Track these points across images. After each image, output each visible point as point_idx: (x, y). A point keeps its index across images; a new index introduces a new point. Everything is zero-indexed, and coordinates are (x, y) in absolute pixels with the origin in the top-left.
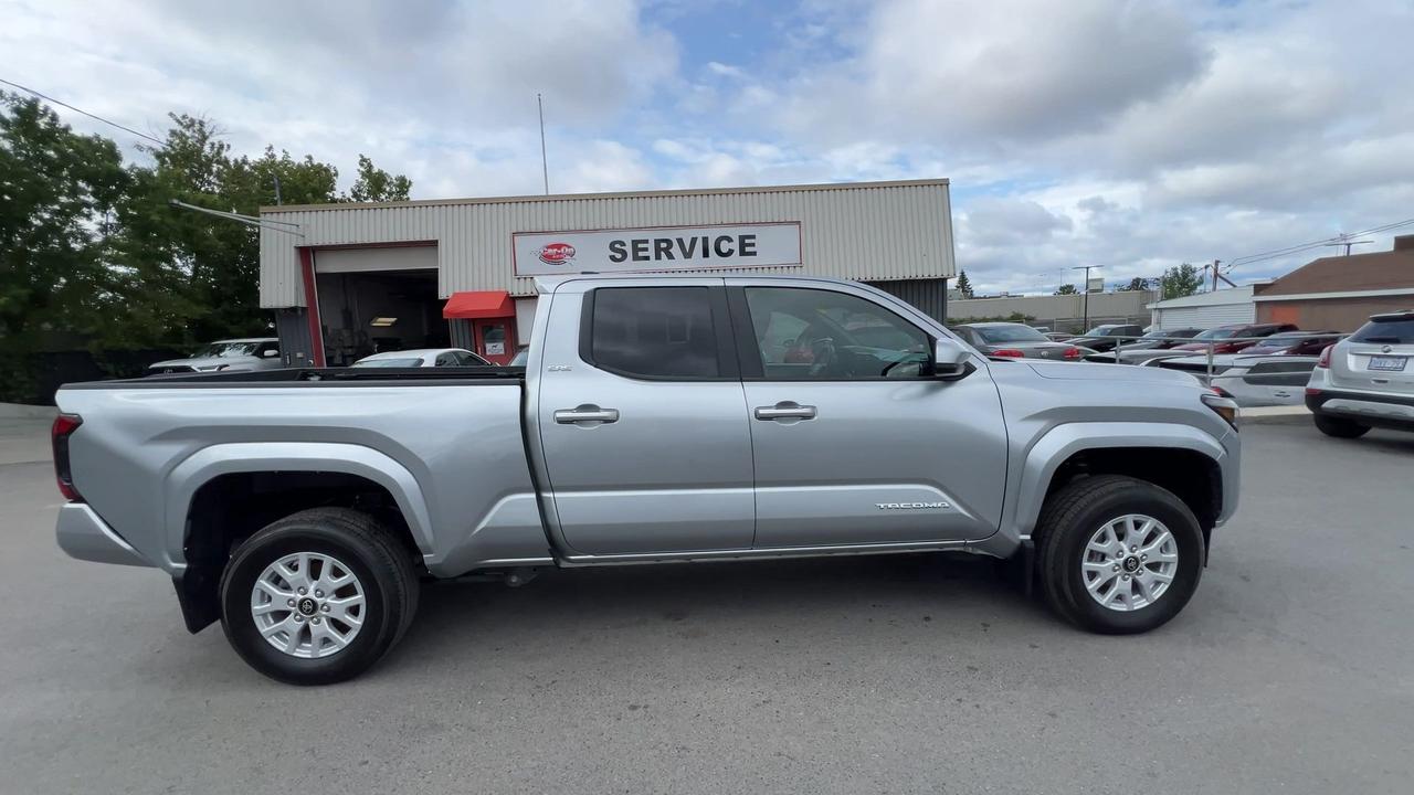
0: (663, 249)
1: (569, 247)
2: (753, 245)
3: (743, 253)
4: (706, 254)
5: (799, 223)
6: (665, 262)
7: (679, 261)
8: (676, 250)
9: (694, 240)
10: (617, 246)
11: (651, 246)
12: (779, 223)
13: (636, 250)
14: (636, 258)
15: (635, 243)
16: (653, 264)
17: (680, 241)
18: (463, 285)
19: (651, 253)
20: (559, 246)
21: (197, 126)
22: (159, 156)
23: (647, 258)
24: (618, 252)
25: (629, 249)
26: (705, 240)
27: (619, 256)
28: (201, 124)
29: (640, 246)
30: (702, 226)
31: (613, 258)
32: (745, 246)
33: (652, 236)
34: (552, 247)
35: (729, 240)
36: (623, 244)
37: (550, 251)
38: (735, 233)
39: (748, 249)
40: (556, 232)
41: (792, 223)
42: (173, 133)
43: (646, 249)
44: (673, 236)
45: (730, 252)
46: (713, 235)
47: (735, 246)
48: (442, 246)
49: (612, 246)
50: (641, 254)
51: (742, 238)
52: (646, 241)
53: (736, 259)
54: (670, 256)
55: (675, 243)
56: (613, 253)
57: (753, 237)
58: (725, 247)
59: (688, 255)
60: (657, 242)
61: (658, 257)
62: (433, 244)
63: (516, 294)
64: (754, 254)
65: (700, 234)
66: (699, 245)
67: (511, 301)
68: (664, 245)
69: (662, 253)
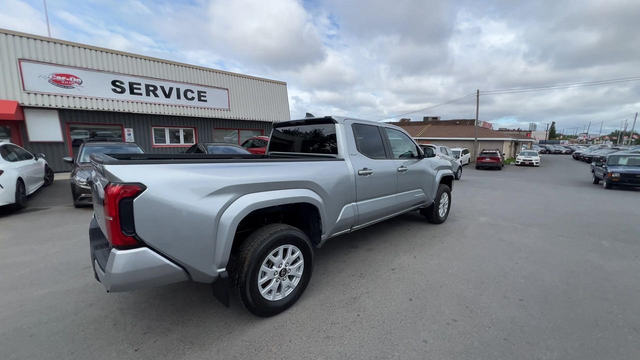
0: (151, 90)
1: (76, 78)
2: (205, 97)
3: (199, 100)
4: (179, 97)
5: (227, 89)
6: (152, 98)
7: (162, 99)
8: (159, 92)
9: (171, 89)
10: (118, 84)
11: (143, 88)
12: (218, 88)
13: (132, 88)
14: (132, 93)
15: (129, 82)
16: (144, 98)
19: (143, 91)
20: (68, 76)
23: (141, 94)
24: (118, 88)
25: (127, 87)
26: (178, 90)
27: (119, 90)
29: (135, 86)
30: (176, 82)
31: (114, 91)
32: (201, 96)
33: (144, 82)
34: (61, 75)
35: (192, 92)
36: (121, 83)
37: (58, 78)
38: (196, 89)
39: (202, 98)
40: (64, 66)
41: (224, 89)
43: (140, 89)
44: (158, 84)
45: (193, 99)
46: (183, 88)
47: (196, 95)
49: (114, 83)
50: (135, 91)
51: (199, 92)
52: (140, 84)
53: (196, 103)
54: (156, 95)
55: (159, 88)
56: (114, 88)
57: (205, 93)
58: (189, 95)
59: (168, 96)
60: (147, 86)
61: (148, 95)
63: (27, 104)
64: (206, 101)
65: (174, 86)
66: (174, 92)
67: (22, 108)
68: (151, 88)
69: (151, 93)
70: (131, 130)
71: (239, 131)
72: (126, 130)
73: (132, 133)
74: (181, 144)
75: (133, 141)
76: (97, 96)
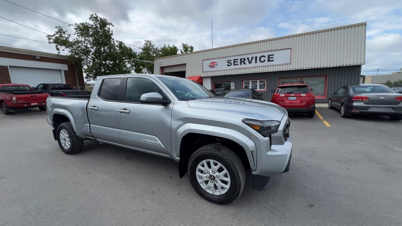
0: (243, 61)
1: (216, 63)
2: (273, 58)
3: (269, 61)
4: (256, 62)
5: (291, 48)
6: (243, 65)
7: (248, 65)
8: (247, 61)
9: (252, 58)
10: (229, 61)
11: (239, 61)
12: (283, 49)
13: (234, 62)
14: (234, 65)
15: (234, 60)
16: (239, 66)
17: (248, 59)
18: (191, 75)
19: (239, 63)
20: (213, 63)
21: (149, 42)
22: (142, 49)
23: (238, 64)
24: (229, 63)
25: (232, 62)
26: (256, 58)
27: (229, 64)
28: (150, 41)
29: (236, 61)
30: (254, 53)
31: (228, 65)
32: (270, 59)
33: (239, 58)
35: (264, 57)
36: (231, 61)
37: (211, 64)
38: (266, 55)
40: (213, 59)
41: (288, 49)
42: (145, 44)
43: (237, 62)
44: (246, 57)
45: (265, 61)
46: (259, 56)
47: (266, 59)
48: (187, 65)
50: (236, 63)
51: (269, 56)
52: (238, 59)
53: (266, 63)
54: (245, 63)
55: (246, 59)
56: (228, 64)
57: (273, 55)
58: (263, 59)
59: (250, 63)
60: (241, 59)
61: (241, 64)
62: (185, 64)
63: (202, 77)
64: (273, 61)
65: (254, 56)
66: (254, 59)
68: (243, 60)
69: (242, 63)
70: (234, 83)
71: (300, 79)
72: (231, 83)
73: (234, 85)
74: (257, 90)
75: (234, 89)
76: (222, 69)
